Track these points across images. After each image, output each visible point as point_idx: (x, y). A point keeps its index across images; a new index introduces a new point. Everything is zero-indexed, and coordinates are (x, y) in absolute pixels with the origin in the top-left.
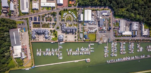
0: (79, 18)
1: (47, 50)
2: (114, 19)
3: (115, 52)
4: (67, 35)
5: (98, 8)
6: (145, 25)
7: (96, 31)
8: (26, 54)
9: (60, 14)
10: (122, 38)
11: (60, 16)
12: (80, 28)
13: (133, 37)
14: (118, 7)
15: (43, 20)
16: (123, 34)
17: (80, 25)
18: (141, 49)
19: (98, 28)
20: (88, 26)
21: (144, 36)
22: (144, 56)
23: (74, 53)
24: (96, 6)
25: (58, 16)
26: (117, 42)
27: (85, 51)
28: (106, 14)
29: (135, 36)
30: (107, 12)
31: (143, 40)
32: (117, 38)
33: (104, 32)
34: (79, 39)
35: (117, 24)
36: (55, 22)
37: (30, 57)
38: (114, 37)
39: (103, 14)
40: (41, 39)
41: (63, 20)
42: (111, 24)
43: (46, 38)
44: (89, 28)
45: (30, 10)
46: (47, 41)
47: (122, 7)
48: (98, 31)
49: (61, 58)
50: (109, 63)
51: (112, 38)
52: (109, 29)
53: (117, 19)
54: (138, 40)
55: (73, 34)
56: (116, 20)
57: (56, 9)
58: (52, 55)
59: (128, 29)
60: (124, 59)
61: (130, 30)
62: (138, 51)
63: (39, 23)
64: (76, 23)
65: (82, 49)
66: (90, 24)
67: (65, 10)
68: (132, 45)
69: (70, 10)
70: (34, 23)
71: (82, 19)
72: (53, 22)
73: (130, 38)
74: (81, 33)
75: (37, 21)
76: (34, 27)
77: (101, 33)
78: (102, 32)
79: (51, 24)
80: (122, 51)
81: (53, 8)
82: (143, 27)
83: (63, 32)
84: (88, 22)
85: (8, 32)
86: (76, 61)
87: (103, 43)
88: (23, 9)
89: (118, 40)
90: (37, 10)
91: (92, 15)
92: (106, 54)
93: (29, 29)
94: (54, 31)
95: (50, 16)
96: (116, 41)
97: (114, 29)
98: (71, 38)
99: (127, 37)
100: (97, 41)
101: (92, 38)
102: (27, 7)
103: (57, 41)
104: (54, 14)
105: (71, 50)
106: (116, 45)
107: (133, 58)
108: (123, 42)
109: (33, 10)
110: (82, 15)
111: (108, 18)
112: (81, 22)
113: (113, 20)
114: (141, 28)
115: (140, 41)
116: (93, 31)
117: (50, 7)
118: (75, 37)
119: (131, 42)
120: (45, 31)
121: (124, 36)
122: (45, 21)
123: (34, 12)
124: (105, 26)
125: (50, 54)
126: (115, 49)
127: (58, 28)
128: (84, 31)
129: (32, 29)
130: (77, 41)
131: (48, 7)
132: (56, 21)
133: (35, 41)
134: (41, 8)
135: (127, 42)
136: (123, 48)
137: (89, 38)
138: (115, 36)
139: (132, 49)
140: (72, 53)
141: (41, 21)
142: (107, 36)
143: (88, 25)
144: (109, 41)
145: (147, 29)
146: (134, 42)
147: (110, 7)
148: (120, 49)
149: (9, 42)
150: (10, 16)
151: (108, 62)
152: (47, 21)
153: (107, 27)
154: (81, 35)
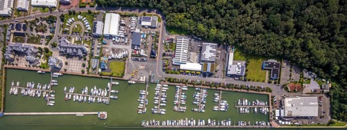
0: (94, 29)
1: (29, 84)
2: (166, 34)
3: (162, 104)
4: (69, 61)
5: (136, 12)
6: (237, 54)
7: (125, 57)
9: (63, 18)
10: (180, 77)
11: (61, 23)
12: (96, 49)
13: (204, 75)
14: (173, 11)
15: (32, 29)
16: (182, 67)
17: (96, 41)
18: (224, 104)
19: (131, 51)
20: (111, 45)
21: (232, 76)
22: (229, 123)
23: (76, 97)
24: (130, 7)
25: (58, 23)
26: (169, 83)
27: (100, 94)
28: (149, 24)
29: (210, 75)
30: (153, 20)
31: (229, 86)
32: (169, 76)
33: (143, 60)
34: (90, 70)
35: (172, 45)
36: (51, 34)
38: (164, 73)
39: (143, 23)
40: (22, 63)
41: (65, 32)
42: (159, 45)
43: (31, 63)
44: (113, 50)
45: (14, 12)
46: (32, 68)
47: (181, 11)
48: (130, 57)
49: (52, 103)
50: (147, 128)
51: (159, 74)
52: (153, 55)
53: (173, 37)
54: (215, 84)
55: (80, 58)
56: (171, 37)
57: (57, 10)
58: (36, 95)
59: (197, 57)
60: (181, 123)
61: (200, 61)
62: (216, 108)
63: (23, 35)
64: (87, 37)
65: (95, 91)
66: (115, 43)
67: (72, 14)
68: (202, 95)
69: (80, 14)
70: (15, 34)
71: (99, 32)
72: (48, 33)
73: (198, 79)
74: (96, 58)
75: (22, 31)
76: (15, 40)
77: (136, 62)
78: (137, 60)
79: (43, 37)
80: (177, 105)
81: (52, 9)
82: (231, 55)
83: (62, 54)
84: (111, 37)
86: (78, 114)
87: (138, 83)
88: (2, 8)
89: (169, 80)
90: (25, 11)
91: (121, 25)
92: (141, 106)
93: (5, 43)
94: (47, 50)
95: (44, 22)
96: (167, 82)
97: (164, 55)
98: (75, 66)
99: (192, 74)
100: (126, 77)
101: (116, 69)
102: (9, 6)
103: (49, 70)
104: (51, 20)
105: (72, 90)
106: (164, 89)
107: (202, 124)
108: (181, 84)
109: (19, 10)
110: (99, 24)
111: (153, 31)
112: (97, 37)
113: (165, 36)
114: (225, 60)
115: (223, 87)
116: (120, 55)
117: (47, 7)
118: (84, 65)
119: (201, 86)
120: (27, 49)
121: (184, 72)
122: (34, 33)
123: (19, 16)
124: (146, 47)
125: (31, 92)
126: (162, 97)
127: (54, 46)
128: (102, 56)
129: (12, 43)
130: (86, 73)
131: (44, 8)
132: (53, 32)
133: (11, 66)
134: (32, 8)
135: (192, 86)
136: (180, 97)
137: (109, 70)
138: (166, 70)
139: (202, 103)
140: (72, 96)
141: (28, 31)
142: (147, 69)
143: (111, 43)
144: (152, 81)
145: (240, 60)
146: (209, 87)
147: (160, 11)
148: (175, 99)
151: (146, 124)
152: (37, 31)
153: (149, 51)
154: (95, 63)
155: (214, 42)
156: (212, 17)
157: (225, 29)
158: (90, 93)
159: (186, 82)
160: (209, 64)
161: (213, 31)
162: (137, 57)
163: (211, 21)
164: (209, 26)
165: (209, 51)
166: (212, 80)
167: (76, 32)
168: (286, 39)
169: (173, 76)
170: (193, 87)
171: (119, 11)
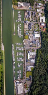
0: (36, 31)
1: (21, 16)
4: (27, 25)
5: (41, 41)
6: (33, 68)
7: (29, 39)
8: (19, 7)
9: (37, 24)
13: (27, 60)
14: (42, 51)
15: (34, 16)
16: (28, 54)
17: (33, 32)
18: (19, 66)
19: (31, 40)
20: (32, 36)
21: (27, 68)
22: (14, 68)
23: (19, 27)
24: (42, 40)
27: (20, 33)
28: (38, 45)
29: (27, 62)
30: (39, 46)
31: (24, 67)
32: (26, 51)
33: (29, 44)
35: (33, 51)
37: (18, 8)
39: (38, 43)
40: (26, 14)
41: (34, 24)
42: (33, 47)
43: (26, 16)
47: (42, 53)
49: (17, 21)
51: (26, 48)
52: (31, 46)
53: (36, 51)
54: (24, 63)
55: (28, 28)
59: (31, 57)
60: (14, 55)
61: (30, 58)
62: (18, 64)
63: (33, 14)
64: (33, 30)
65: (20, 32)
66: (33, 36)
67: (39, 26)
68: (21, 60)
69: (39, 28)
70: (33, 13)
71: (35, 32)
72: (33, 20)
73: (25, 58)
77: (28, 42)
80: (18, 53)
81: (39, 21)
82: (32, 67)
83: (29, 24)
84: (34, 35)
85: (29, 2)
86: (14, 28)
87: (23, 43)
88: (38, 10)
89: (25, 51)
91: (37, 38)
92: (17, 44)
93: (30, 10)
94: (29, 20)
97: (31, 49)
98: (26, 27)
99: (27, 57)
100: (24, 39)
101: (26, 37)
103: (25, 21)
104: (37, 21)
105: (20, 26)
106: (22, 50)
107: (14, 60)
109: (38, 14)
110: (37, 33)
111: (36, 46)
112: (34, 32)
113: (35, 49)
114: (31, 65)
115: (24, 65)
116: (30, 38)
118: (27, 29)
120: (29, 16)
121: (27, 55)
124: (32, 44)
125: (19, 16)
126: (20, 49)
127: (31, 22)
128: (29, 33)
129: (30, 12)
131: (39, 19)
133: (25, 12)
134: (39, 17)
136: (20, 54)
137: (26, 35)
139: (19, 60)
142: (27, 45)
144: (24, 46)
145: (31, 69)
146: (24, 61)
147: (41, 47)
148: (20, 53)
149: (25, 2)
150: (35, 5)
151: (13, 45)
152: (34, 18)
153: (32, 45)
154: (27, 32)
155: (35, 62)
156: (41, 61)
157: (39, 65)
158: (20, 30)
159: (24, 55)
160: (30, 61)
161: (38, 61)
162: (30, 42)
163: (40, 61)
164: (39, 60)
165: (33, 61)
166: (26, 62)
167: (34, 27)
168: (38, 82)
169: (26, 52)
170: (23, 57)
171: (40, 37)
